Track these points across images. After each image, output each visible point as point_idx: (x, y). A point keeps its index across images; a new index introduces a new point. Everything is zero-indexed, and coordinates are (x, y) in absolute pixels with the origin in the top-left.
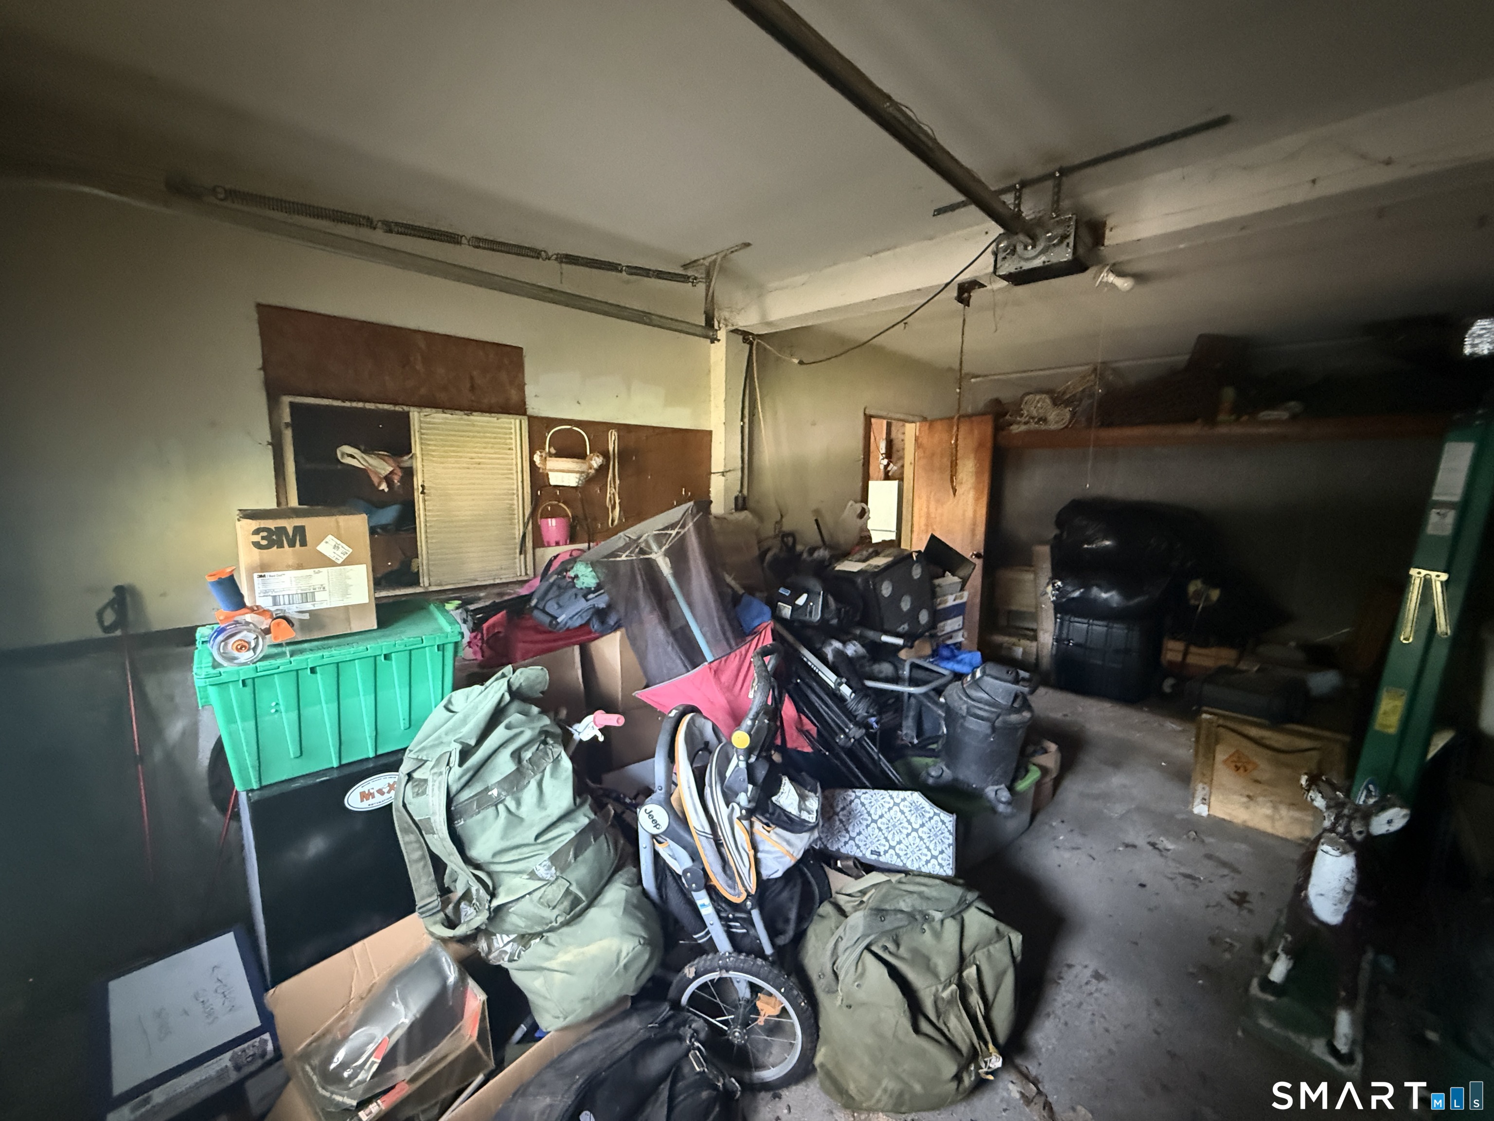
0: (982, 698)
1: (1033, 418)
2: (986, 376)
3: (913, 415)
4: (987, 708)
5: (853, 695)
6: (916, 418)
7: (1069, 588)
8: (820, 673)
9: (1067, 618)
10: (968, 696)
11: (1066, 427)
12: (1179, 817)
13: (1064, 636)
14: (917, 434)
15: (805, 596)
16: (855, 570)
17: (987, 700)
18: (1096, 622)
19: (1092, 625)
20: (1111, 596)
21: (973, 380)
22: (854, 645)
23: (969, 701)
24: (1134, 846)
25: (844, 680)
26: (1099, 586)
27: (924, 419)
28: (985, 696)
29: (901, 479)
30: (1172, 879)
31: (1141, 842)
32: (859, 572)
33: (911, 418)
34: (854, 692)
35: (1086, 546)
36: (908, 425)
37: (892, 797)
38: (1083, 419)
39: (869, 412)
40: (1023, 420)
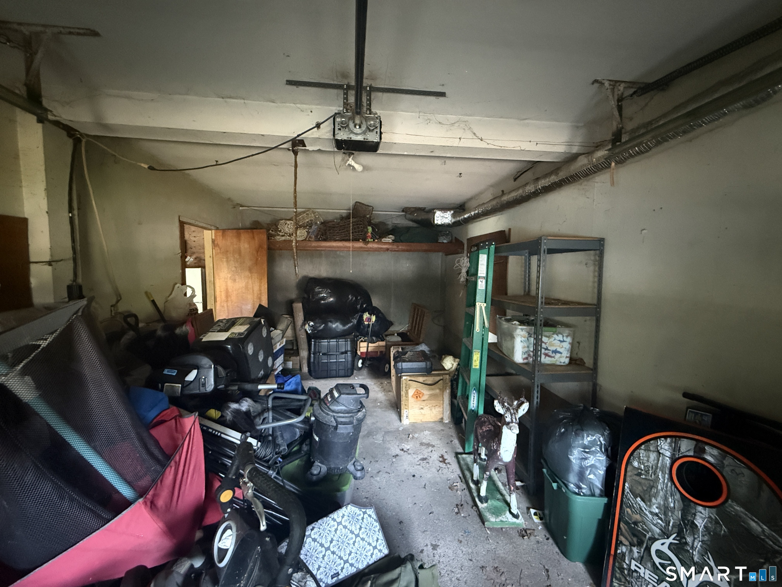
0: (342, 410)
1: (287, 234)
2: (248, 207)
3: (211, 225)
4: (347, 415)
5: (259, 443)
6: (213, 228)
7: (318, 325)
8: (223, 436)
9: (317, 341)
10: (333, 411)
11: (305, 240)
12: (401, 429)
13: (317, 350)
14: (213, 238)
15: (195, 372)
16: (223, 338)
17: (345, 410)
18: (331, 340)
19: (330, 342)
20: (337, 326)
21: (241, 208)
22: (247, 401)
23: (334, 414)
24: (397, 455)
25: (248, 434)
26: (331, 322)
27: (217, 229)
28: (343, 408)
29: (203, 267)
30: (419, 465)
31: (398, 452)
32: (226, 339)
33: (209, 227)
34: (259, 441)
35: (322, 302)
36: (206, 232)
37: (334, 520)
38: (314, 237)
39: (183, 219)
40: (281, 234)
